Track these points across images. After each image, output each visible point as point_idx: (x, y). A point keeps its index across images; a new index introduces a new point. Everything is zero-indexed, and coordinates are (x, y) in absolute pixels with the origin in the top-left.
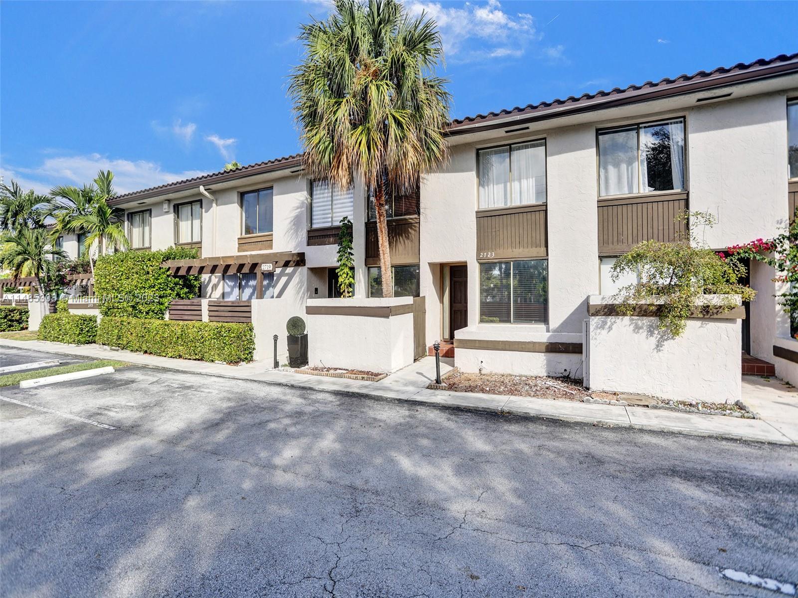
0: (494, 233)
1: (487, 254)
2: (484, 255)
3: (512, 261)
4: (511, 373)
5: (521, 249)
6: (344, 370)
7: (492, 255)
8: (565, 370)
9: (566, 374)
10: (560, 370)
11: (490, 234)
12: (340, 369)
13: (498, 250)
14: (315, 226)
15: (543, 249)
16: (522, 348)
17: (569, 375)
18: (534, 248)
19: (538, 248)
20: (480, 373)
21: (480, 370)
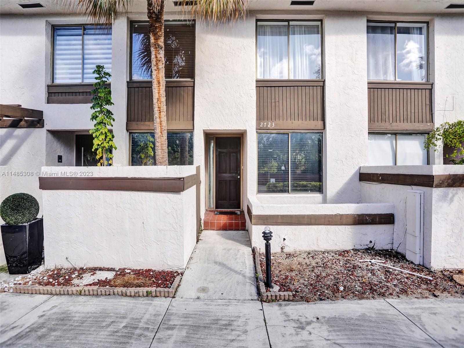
0: (273, 104)
1: (267, 124)
2: (263, 125)
3: (291, 133)
4: (317, 249)
5: (300, 121)
6: (109, 270)
7: (272, 125)
8: (371, 242)
9: (371, 245)
10: (365, 243)
11: (269, 105)
12: (101, 269)
13: (277, 120)
14: (58, 82)
15: (320, 123)
16: (329, 221)
17: (373, 247)
18: (312, 121)
19: (315, 122)
20: (282, 252)
21: (282, 248)
